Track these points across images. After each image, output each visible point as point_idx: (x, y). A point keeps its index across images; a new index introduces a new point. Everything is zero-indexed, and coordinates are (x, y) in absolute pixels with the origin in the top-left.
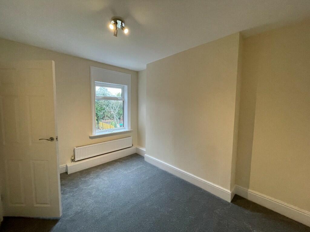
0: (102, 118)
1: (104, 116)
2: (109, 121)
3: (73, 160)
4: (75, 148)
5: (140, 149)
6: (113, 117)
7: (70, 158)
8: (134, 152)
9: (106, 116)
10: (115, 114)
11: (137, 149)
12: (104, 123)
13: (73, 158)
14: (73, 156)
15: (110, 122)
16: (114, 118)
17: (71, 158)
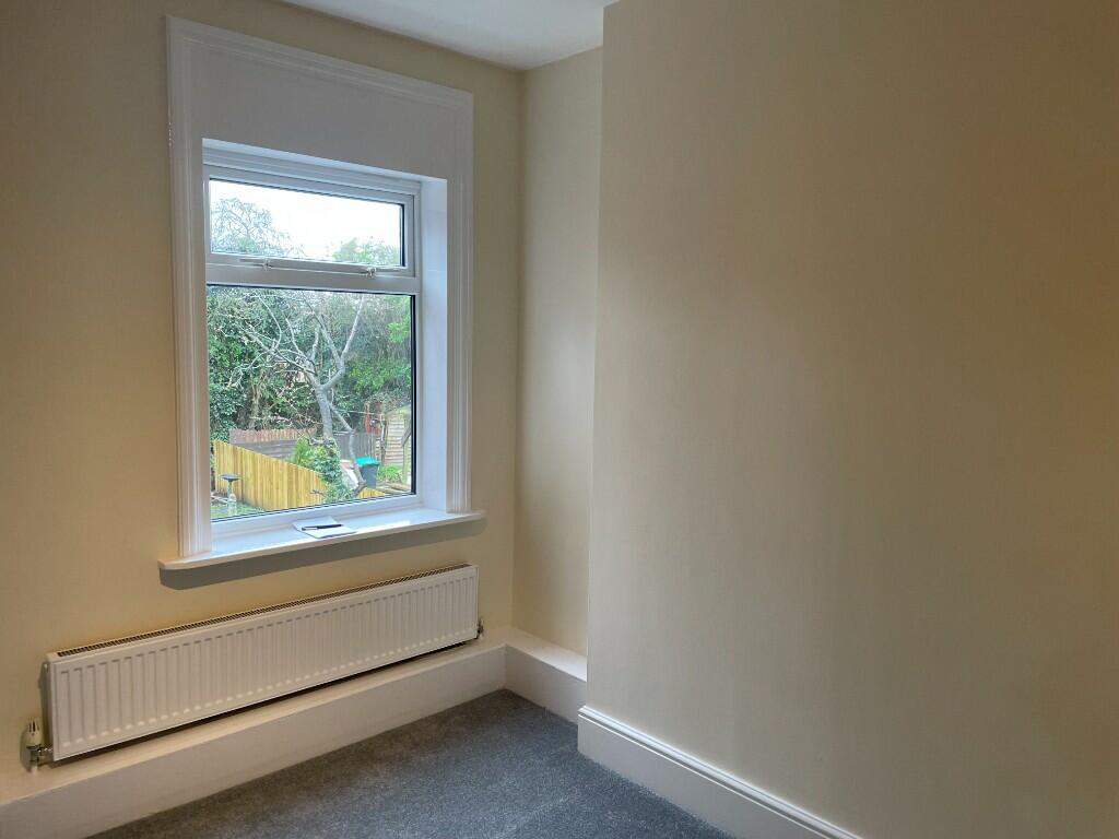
0: (234, 417)
1: (249, 404)
2: (285, 433)
3: (39, 756)
4: (53, 657)
5: (542, 659)
6: (314, 410)
7: (17, 741)
8: (495, 680)
9: (262, 399)
10: (326, 390)
11: (514, 659)
12: (248, 453)
13: (37, 738)
14: (39, 722)
15: (288, 444)
16: (318, 418)
17: (23, 737)
